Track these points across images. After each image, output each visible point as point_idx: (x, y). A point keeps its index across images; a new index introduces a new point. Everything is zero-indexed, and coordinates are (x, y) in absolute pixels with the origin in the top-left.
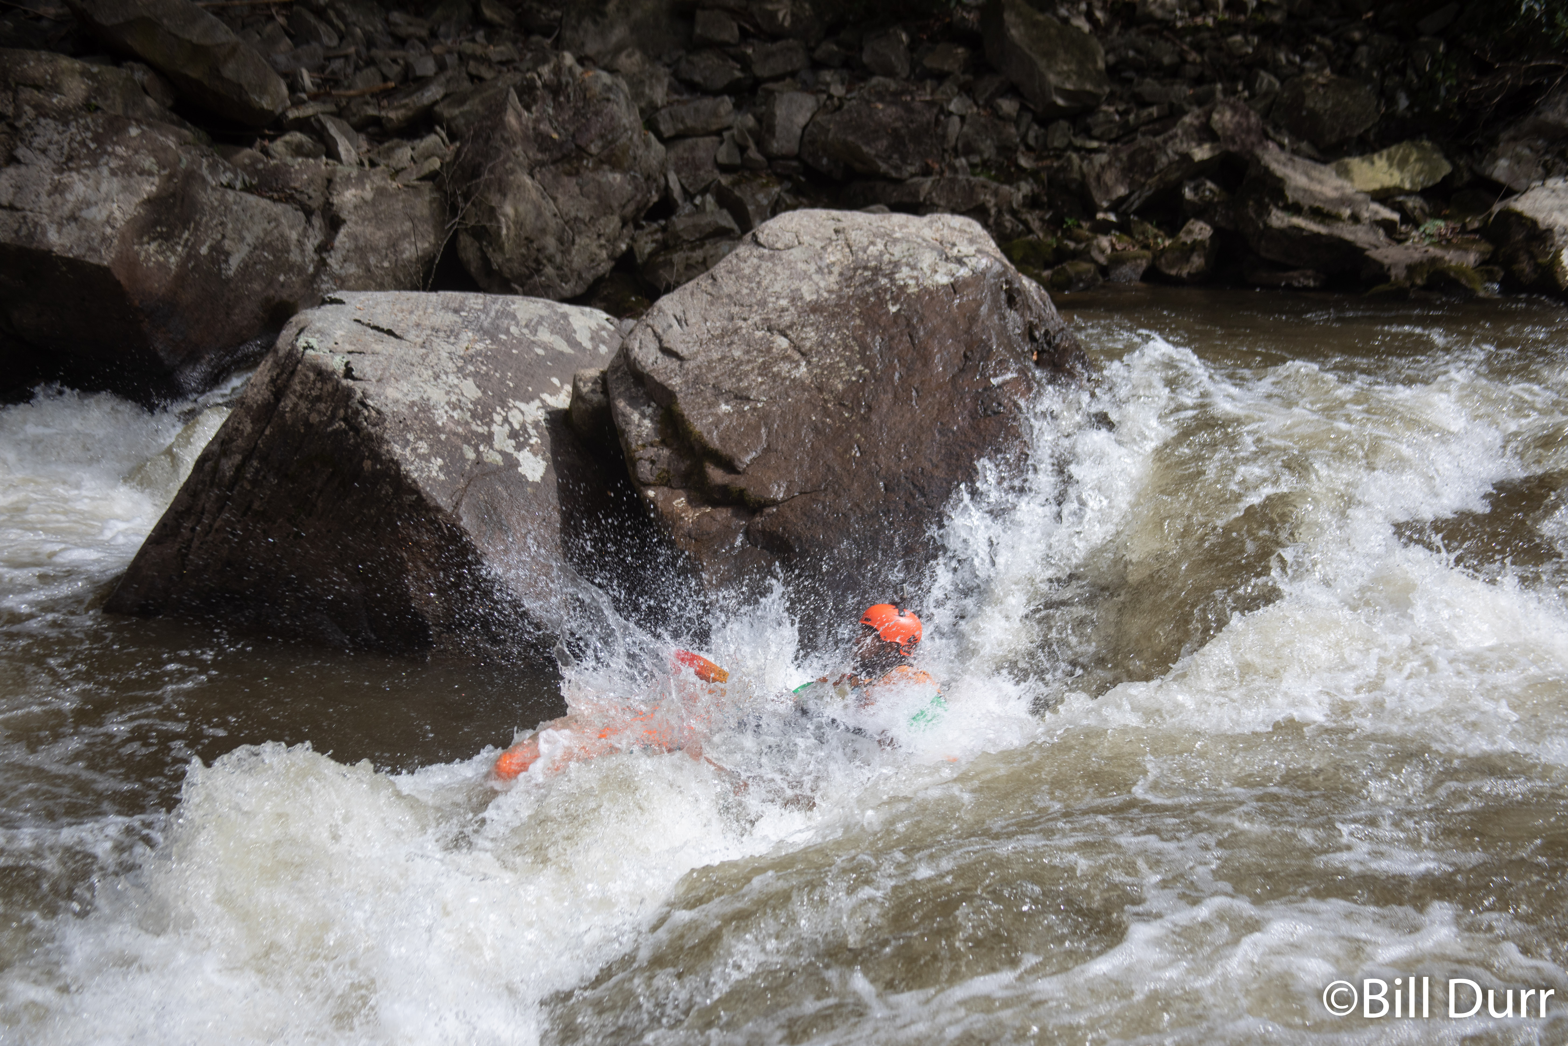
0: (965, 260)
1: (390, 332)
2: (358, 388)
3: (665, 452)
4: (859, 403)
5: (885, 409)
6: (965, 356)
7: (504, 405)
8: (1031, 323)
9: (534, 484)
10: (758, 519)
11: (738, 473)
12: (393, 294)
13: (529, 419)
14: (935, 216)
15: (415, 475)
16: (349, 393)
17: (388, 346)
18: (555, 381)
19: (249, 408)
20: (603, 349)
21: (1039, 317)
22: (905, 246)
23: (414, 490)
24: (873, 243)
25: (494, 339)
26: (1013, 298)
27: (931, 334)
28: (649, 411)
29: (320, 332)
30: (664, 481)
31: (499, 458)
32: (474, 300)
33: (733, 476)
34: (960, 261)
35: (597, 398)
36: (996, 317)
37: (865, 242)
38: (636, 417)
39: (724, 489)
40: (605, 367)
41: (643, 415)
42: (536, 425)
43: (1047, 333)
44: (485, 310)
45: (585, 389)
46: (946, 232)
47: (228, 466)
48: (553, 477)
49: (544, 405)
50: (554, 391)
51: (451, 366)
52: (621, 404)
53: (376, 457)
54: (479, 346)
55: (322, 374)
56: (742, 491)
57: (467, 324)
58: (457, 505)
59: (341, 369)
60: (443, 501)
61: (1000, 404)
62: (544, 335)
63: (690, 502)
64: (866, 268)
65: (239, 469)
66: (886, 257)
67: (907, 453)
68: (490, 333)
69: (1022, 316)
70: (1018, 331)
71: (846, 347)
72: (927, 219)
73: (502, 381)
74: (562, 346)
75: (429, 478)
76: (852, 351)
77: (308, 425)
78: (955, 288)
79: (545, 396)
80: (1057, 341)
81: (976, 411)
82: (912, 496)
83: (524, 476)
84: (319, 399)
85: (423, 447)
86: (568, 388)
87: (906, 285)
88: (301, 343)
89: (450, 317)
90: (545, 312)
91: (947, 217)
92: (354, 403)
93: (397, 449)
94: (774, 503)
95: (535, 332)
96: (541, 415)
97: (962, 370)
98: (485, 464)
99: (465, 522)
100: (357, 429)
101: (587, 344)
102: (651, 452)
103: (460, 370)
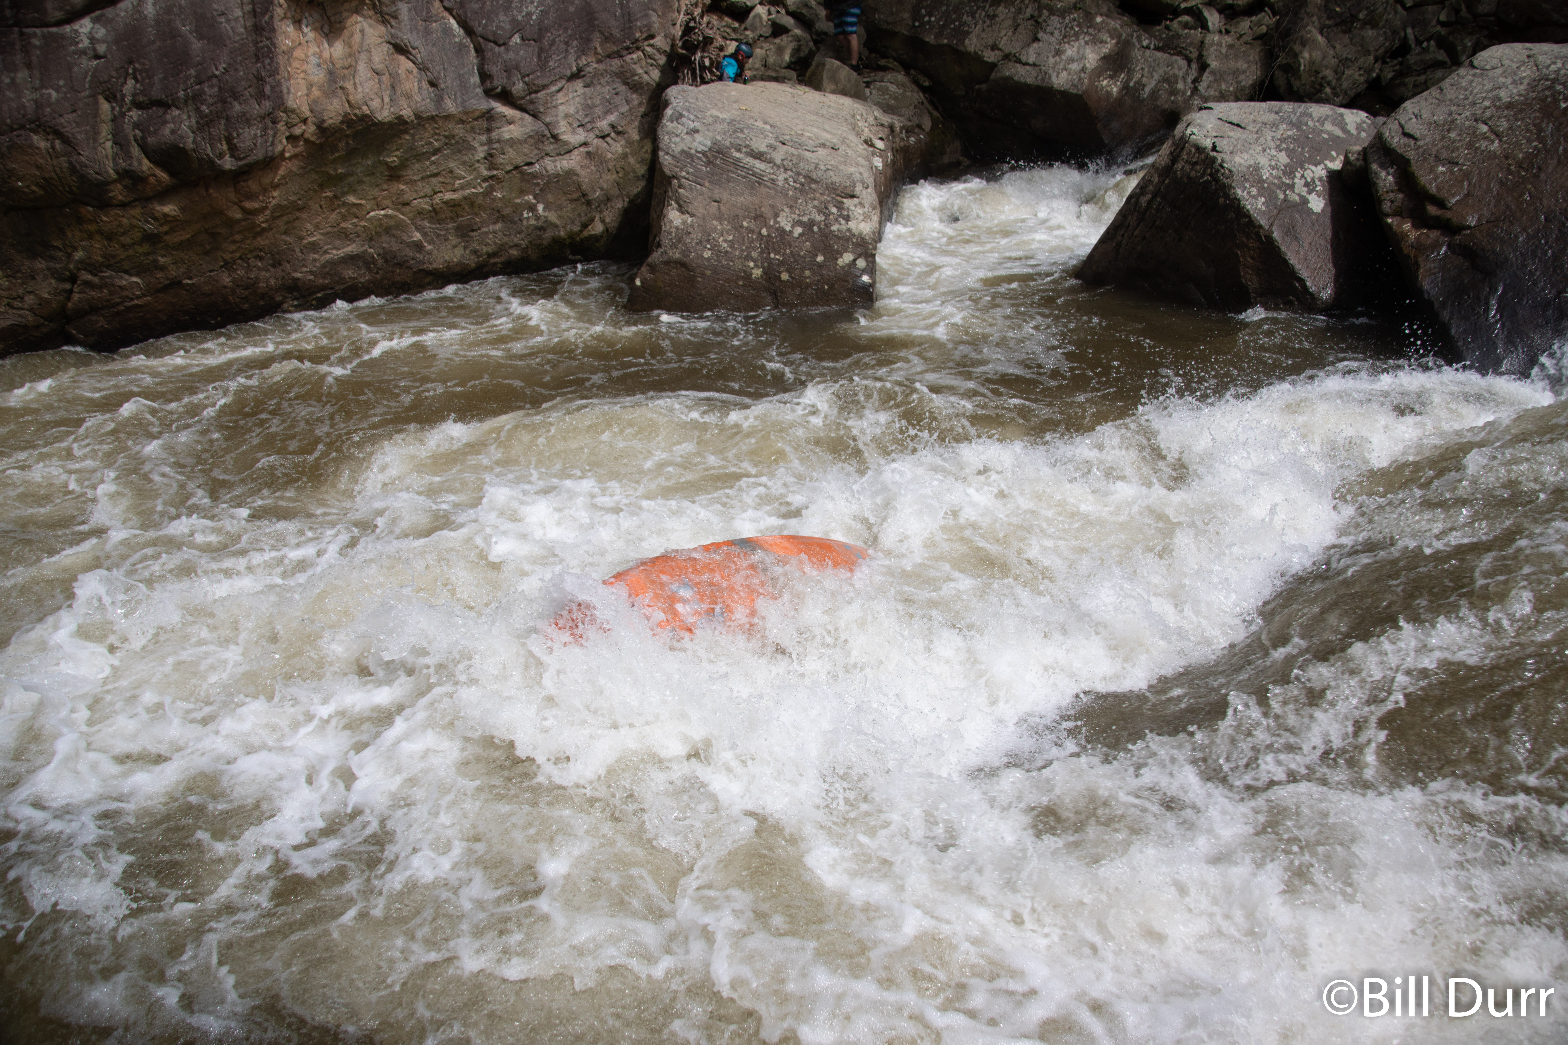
1: (1238, 125)
2: (1219, 157)
3: (1400, 196)
4: (1533, 166)
5: (1549, 170)
7: (1302, 167)
9: (1317, 214)
10: (1457, 237)
11: (1447, 209)
12: (1240, 104)
13: (1317, 175)
15: (1249, 207)
16: (1214, 159)
17: (1236, 133)
18: (1334, 153)
19: (1157, 169)
20: (1363, 135)
23: (1247, 215)
24: (1552, 64)
25: (1298, 128)
28: (1391, 171)
29: (1200, 125)
30: (1397, 213)
31: (1297, 198)
32: (1288, 106)
33: (1443, 211)
35: (1359, 163)
37: (1548, 63)
38: (1383, 174)
39: (1437, 219)
40: (1365, 145)
41: (1388, 174)
42: (1320, 179)
44: (1294, 112)
45: (1352, 158)
47: (1143, 201)
48: (1329, 209)
49: (1326, 167)
50: (1332, 159)
51: (1272, 145)
52: (1375, 167)
53: (1227, 196)
54: (1290, 133)
55: (1199, 149)
56: (1448, 220)
57: (1282, 120)
58: (1271, 225)
59: (1210, 146)
60: (1263, 222)
62: (1328, 127)
63: (1414, 226)
64: (1547, 80)
65: (1150, 203)
66: (1561, 73)
68: (1297, 125)
71: (1526, 131)
73: (1302, 154)
74: (1338, 132)
75: (1256, 209)
76: (1531, 133)
77: (1189, 177)
79: (1327, 162)
83: (1312, 209)
84: (1196, 163)
85: (1254, 191)
86: (1342, 158)
88: (1188, 132)
89: (1273, 117)
90: (1329, 113)
92: (1216, 165)
93: (1239, 192)
94: (1469, 227)
95: (1323, 124)
96: (1323, 173)
98: (1289, 201)
99: (1275, 235)
100: (1217, 180)
101: (1354, 132)
102: (1391, 195)
103: (1278, 146)
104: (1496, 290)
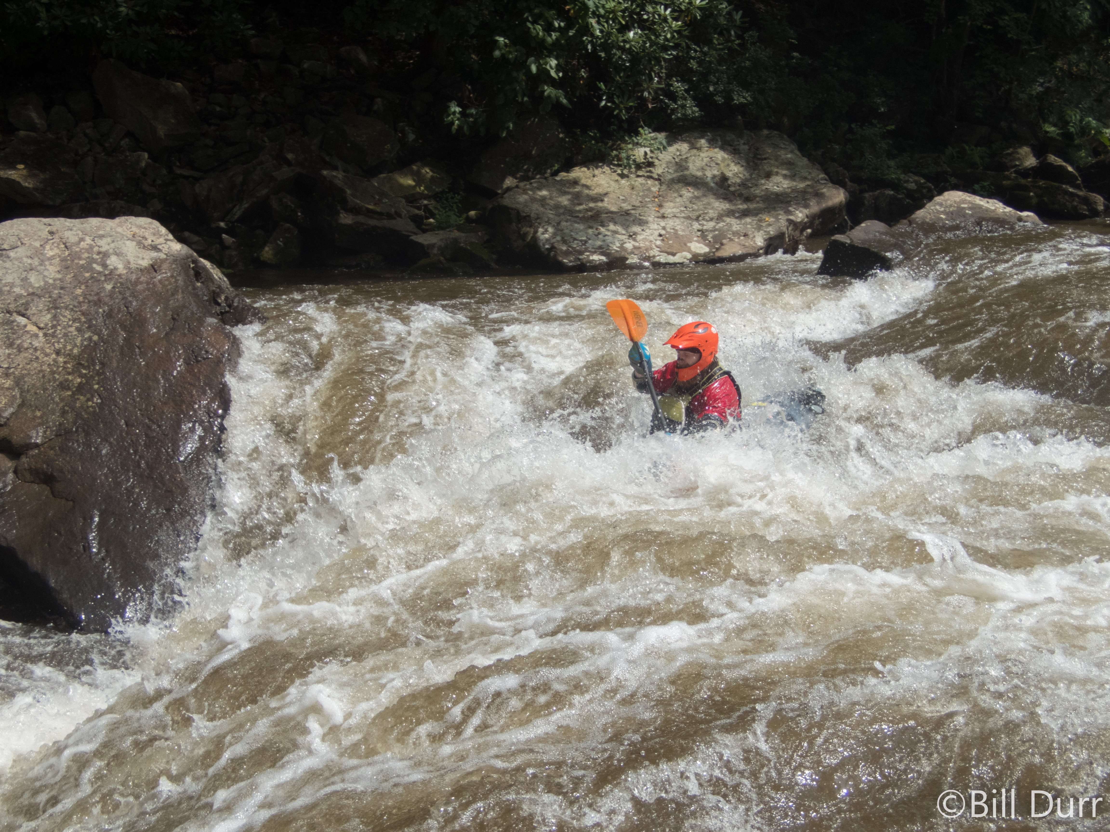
0: (160, 247)
4: (93, 361)
5: (115, 364)
6: (174, 319)
8: (214, 292)
10: (24, 460)
14: (123, 218)
21: (219, 287)
22: (109, 239)
24: (82, 240)
26: (199, 273)
27: (143, 304)
34: (155, 248)
36: (190, 288)
37: (76, 239)
43: (227, 298)
46: (134, 229)
56: (7, 440)
61: (207, 352)
64: (80, 259)
66: (96, 249)
67: (140, 395)
69: (207, 287)
70: (206, 298)
71: (74, 320)
72: (117, 220)
76: (80, 322)
78: (154, 267)
80: (235, 304)
81: (189, 358)
82: (149, 427)
87: (116, 269)
91: (132, 219)
94: (35, 446)
97: (172, 329)
104: (92, 518)
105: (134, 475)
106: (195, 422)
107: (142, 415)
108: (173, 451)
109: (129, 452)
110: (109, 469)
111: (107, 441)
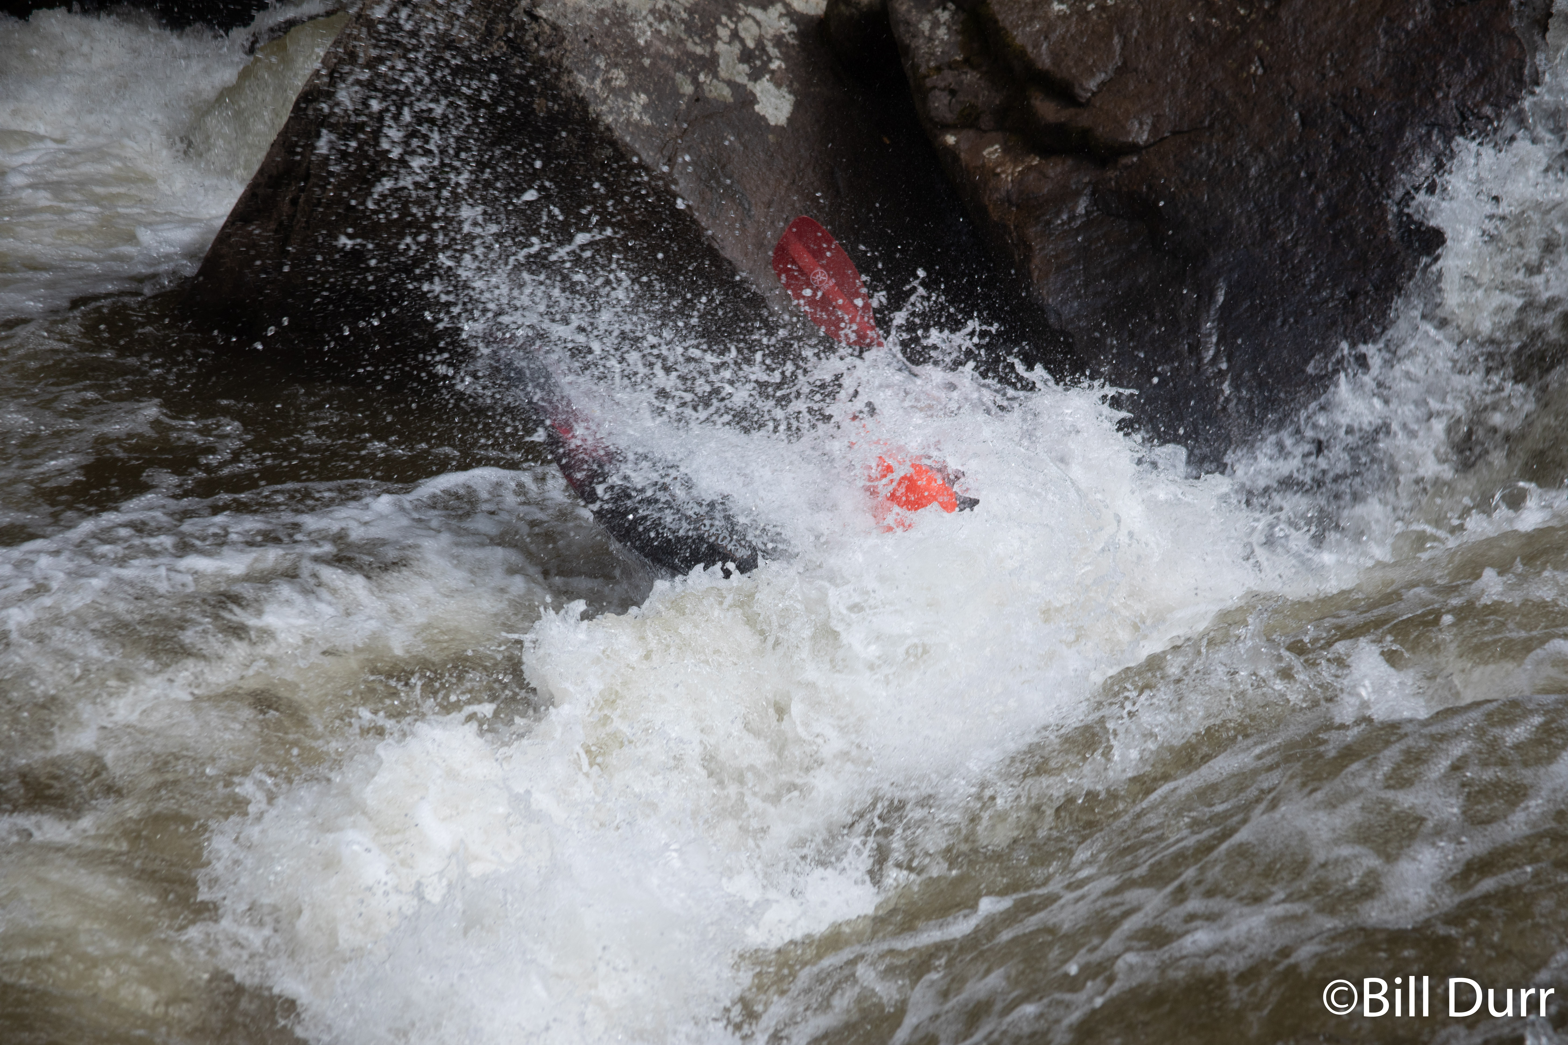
3: (971, 77)
7: (731, 12)
9: (778, 130)
10: (1111, 174)
11: (1080, 105)
13: (769, 33)
15: (610, 119)
23: (608, 140)
28: (945, 15)
30: (967, 121)
31: (727, 92)
33: (1072, 111)
38: (925, 24)
39: (1060, 129)
41: (937, 22)
42: (778, 41)
48: (805, 116)
49: (789, 11)
52: (904, 6)
53: (553, 93)
56: (1086, 133)
58: (668, 163)
60: (649, 155)
63: (1006, 150)
67: (1335, 66)
75: (628, 122)
82: (1344, 131)
83: (763, 118)
85: (619, 77)
93: (582, 80)
94: (1134, 148)
96: (786, 26)
98: (707, 101)
99: (682, 187)
100: (524, 53)
102: (950, 76)
104: (1212, 297)
105: (1302, 220)
106: (1433, 125)
107: (1335, 105)
108: (1380, 180)
109: (1298, 174)
110: (1256, 204)
111: (1261, 150)
